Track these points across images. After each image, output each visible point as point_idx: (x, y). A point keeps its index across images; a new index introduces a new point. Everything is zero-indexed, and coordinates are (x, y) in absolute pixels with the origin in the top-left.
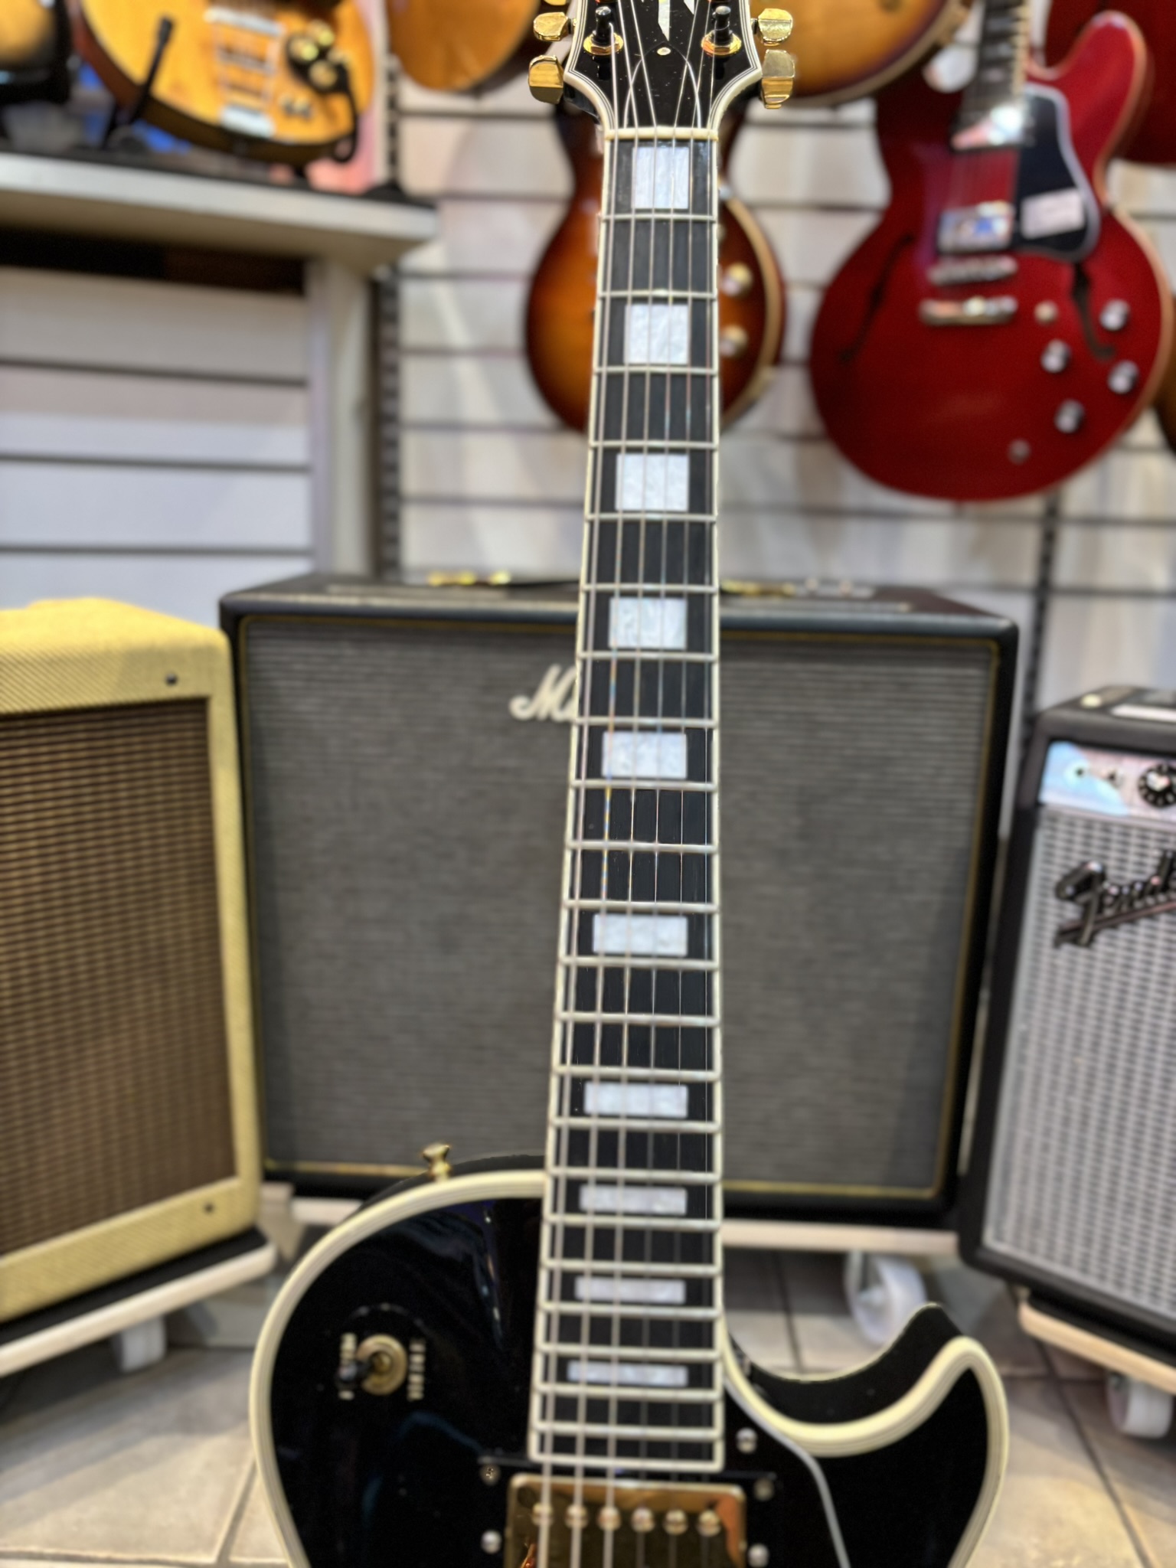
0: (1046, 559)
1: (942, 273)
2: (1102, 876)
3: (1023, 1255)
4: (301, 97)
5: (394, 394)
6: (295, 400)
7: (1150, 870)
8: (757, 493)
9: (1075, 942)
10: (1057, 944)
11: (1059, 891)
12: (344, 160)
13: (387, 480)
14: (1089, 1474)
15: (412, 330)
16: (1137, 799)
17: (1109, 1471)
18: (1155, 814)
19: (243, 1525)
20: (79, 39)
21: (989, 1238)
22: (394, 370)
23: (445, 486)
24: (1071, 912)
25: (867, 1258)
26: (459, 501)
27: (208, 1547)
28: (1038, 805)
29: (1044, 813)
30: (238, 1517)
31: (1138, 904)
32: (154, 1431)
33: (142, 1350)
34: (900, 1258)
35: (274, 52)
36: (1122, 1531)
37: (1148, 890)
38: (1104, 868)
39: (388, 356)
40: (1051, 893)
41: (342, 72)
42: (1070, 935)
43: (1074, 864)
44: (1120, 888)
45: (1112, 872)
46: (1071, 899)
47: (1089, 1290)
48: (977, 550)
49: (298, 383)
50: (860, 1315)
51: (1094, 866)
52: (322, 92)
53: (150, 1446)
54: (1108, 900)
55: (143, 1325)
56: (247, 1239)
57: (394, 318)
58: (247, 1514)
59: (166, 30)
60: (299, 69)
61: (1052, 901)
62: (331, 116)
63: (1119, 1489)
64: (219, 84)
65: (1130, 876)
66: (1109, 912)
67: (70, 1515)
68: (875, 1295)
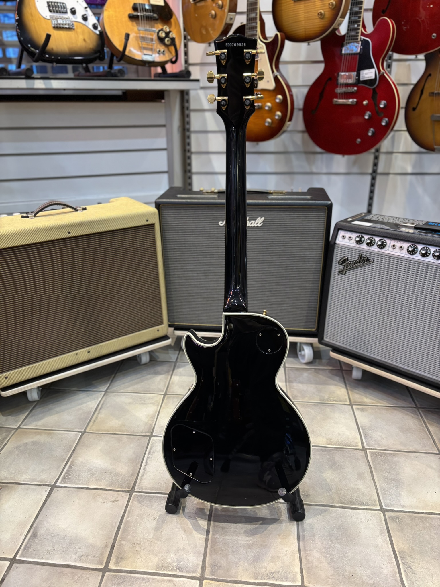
0: (375, 165)
1: (339, 90)
2: (348, 259)
3: (331, 341)
4: (162, 48)
5: (188, 123)
6: (163, 130)
7: (357, 258)
8: (291, 149)
9: (342, 274)
10: (338, 275)
11: (339, 262)
12: (174, 62)
13: (188, 148)
14: (344, 386)
15: (193, 105)
16: (355, 243)
17: (347, 385)
18: (358, 246)
19: (169, 388)
20: (106, 42)
21: (325, 339)
22: (188, 116)
23: (203, 150)
24: (341, 267)
25: (300, 343)
26: (208, 153)
27: (163, 391)
28: (335, 243)
29: (336, 245)
30: (168, 387)
31: (354, 266)
32: (149, 374)
33: (145, 359)
34: (307, 344)
35: (155, 37)
36: (347, 394)
37: (356, 262)
38: (348, 257)
39: (187, 112)
40: (337, 263)
41: (173, 40)
42: (341, 272)
43: (342, 257)
44: (351, 262)
45: (349, 258)
46: (341, 264)
47: (344, 347)
48: (355, 163)
49: (164, 126)
50: (300, 358)
51: (346, 257)
52: (167, 46)
53: (149, 376)
54: (348, 265)
55: (145, 353)
56: (165, 337)
57: (188, 101)
58: (170, 386)
59: (127, 36)
60: (161, 40)
61: (338, 265)
62: (170, 52)
63: (348, 388)
64: (141, 48)
65: (353, 259)
66: (349, 267)
67: (135, 386)
68: (303, 353)
